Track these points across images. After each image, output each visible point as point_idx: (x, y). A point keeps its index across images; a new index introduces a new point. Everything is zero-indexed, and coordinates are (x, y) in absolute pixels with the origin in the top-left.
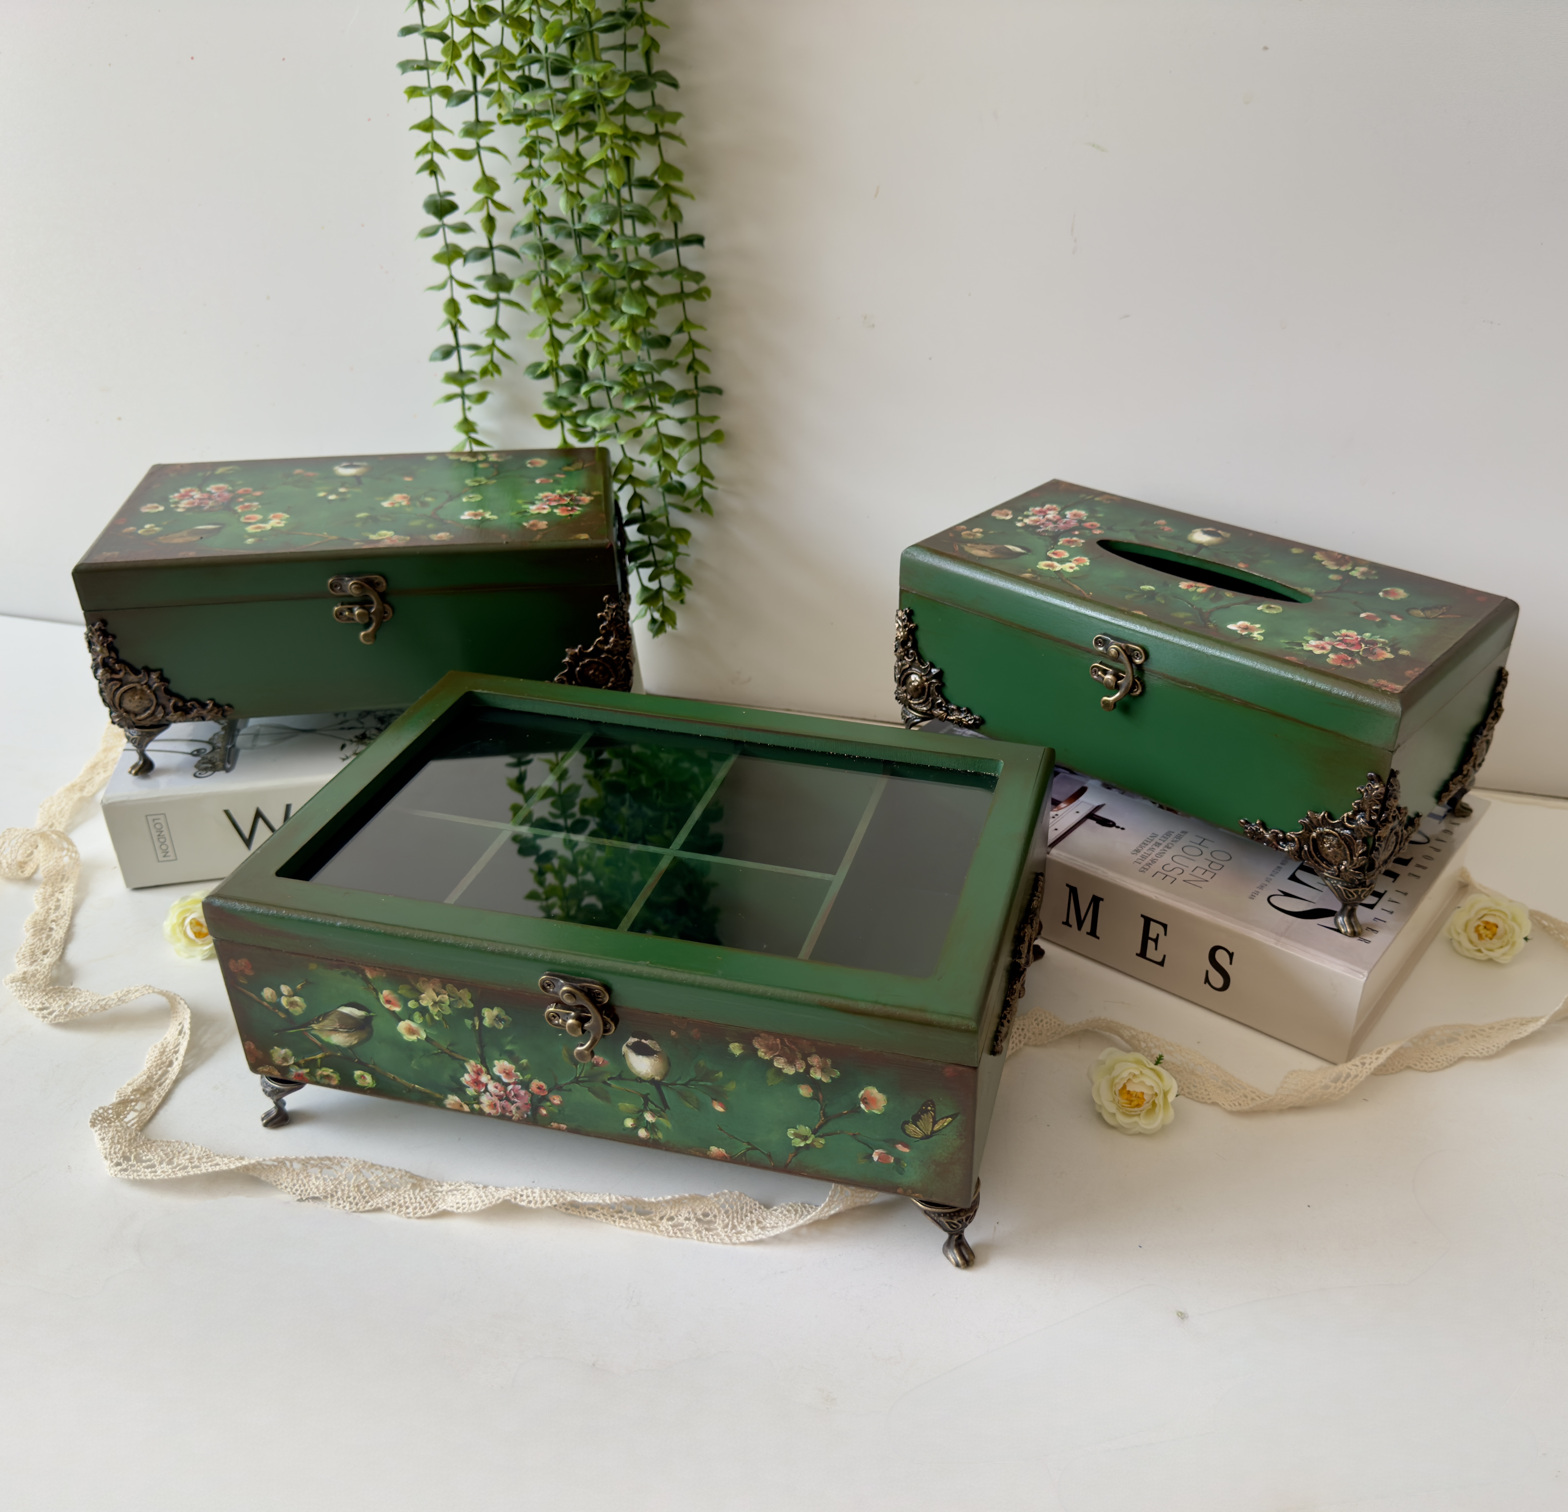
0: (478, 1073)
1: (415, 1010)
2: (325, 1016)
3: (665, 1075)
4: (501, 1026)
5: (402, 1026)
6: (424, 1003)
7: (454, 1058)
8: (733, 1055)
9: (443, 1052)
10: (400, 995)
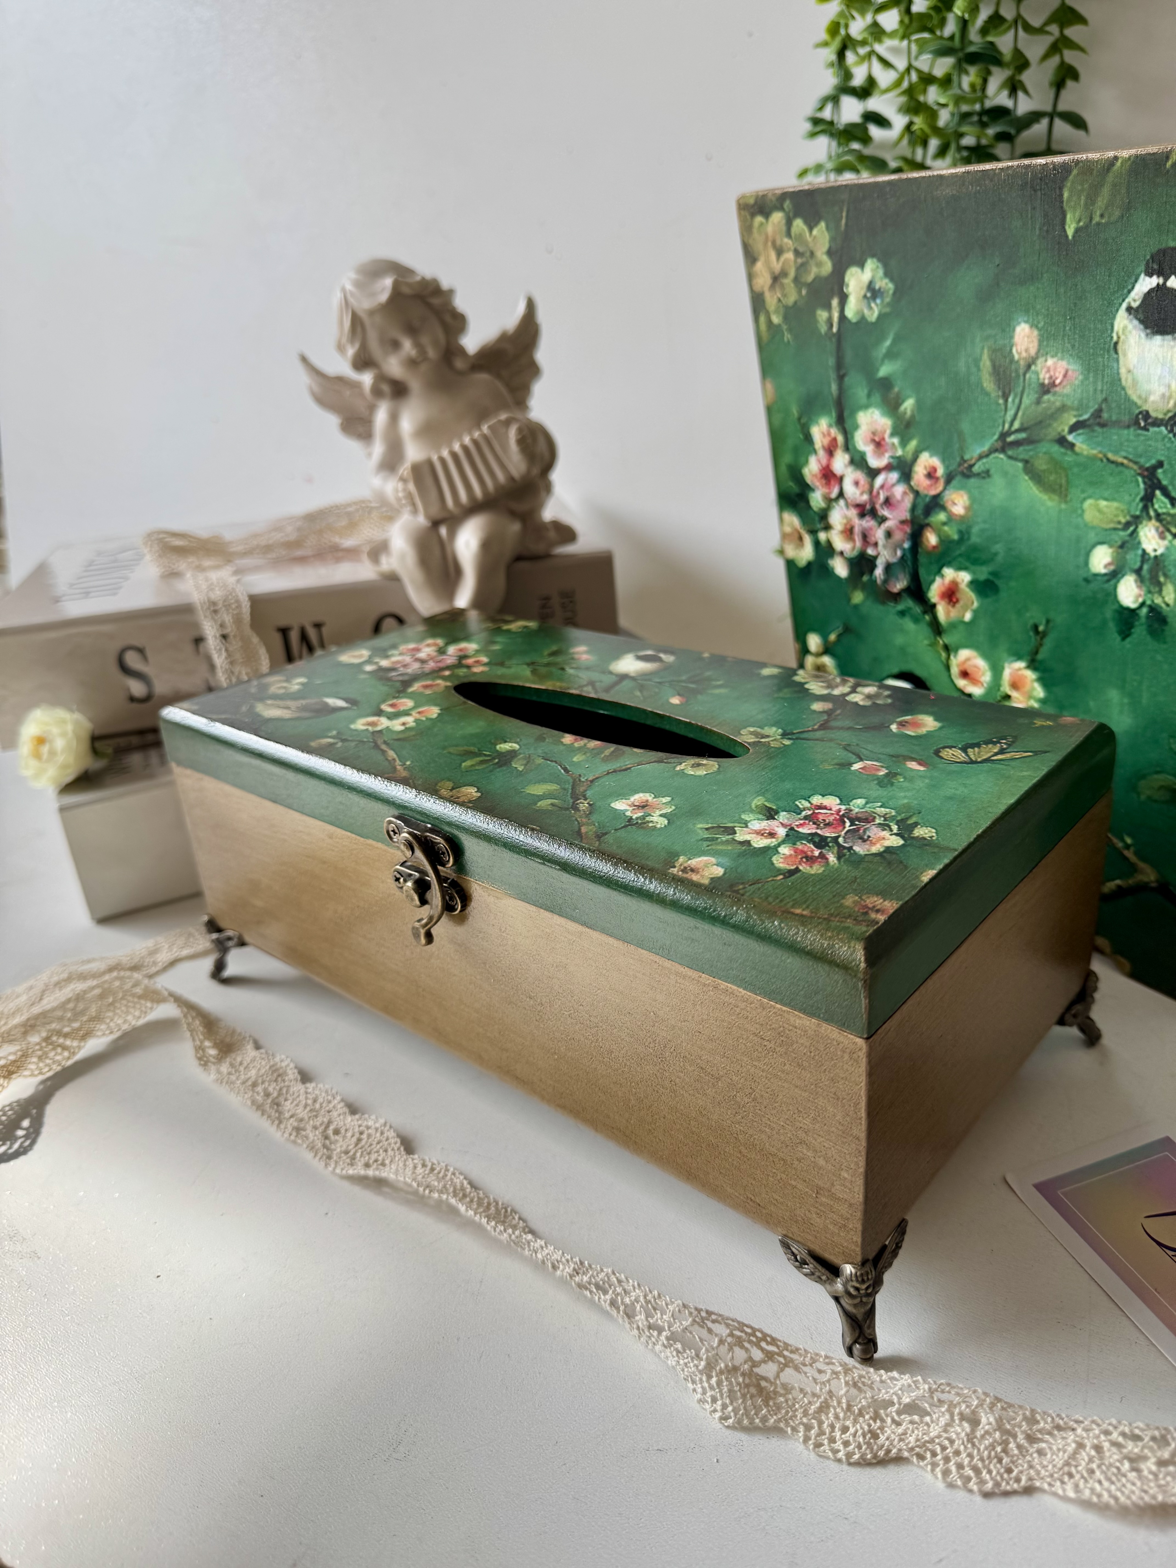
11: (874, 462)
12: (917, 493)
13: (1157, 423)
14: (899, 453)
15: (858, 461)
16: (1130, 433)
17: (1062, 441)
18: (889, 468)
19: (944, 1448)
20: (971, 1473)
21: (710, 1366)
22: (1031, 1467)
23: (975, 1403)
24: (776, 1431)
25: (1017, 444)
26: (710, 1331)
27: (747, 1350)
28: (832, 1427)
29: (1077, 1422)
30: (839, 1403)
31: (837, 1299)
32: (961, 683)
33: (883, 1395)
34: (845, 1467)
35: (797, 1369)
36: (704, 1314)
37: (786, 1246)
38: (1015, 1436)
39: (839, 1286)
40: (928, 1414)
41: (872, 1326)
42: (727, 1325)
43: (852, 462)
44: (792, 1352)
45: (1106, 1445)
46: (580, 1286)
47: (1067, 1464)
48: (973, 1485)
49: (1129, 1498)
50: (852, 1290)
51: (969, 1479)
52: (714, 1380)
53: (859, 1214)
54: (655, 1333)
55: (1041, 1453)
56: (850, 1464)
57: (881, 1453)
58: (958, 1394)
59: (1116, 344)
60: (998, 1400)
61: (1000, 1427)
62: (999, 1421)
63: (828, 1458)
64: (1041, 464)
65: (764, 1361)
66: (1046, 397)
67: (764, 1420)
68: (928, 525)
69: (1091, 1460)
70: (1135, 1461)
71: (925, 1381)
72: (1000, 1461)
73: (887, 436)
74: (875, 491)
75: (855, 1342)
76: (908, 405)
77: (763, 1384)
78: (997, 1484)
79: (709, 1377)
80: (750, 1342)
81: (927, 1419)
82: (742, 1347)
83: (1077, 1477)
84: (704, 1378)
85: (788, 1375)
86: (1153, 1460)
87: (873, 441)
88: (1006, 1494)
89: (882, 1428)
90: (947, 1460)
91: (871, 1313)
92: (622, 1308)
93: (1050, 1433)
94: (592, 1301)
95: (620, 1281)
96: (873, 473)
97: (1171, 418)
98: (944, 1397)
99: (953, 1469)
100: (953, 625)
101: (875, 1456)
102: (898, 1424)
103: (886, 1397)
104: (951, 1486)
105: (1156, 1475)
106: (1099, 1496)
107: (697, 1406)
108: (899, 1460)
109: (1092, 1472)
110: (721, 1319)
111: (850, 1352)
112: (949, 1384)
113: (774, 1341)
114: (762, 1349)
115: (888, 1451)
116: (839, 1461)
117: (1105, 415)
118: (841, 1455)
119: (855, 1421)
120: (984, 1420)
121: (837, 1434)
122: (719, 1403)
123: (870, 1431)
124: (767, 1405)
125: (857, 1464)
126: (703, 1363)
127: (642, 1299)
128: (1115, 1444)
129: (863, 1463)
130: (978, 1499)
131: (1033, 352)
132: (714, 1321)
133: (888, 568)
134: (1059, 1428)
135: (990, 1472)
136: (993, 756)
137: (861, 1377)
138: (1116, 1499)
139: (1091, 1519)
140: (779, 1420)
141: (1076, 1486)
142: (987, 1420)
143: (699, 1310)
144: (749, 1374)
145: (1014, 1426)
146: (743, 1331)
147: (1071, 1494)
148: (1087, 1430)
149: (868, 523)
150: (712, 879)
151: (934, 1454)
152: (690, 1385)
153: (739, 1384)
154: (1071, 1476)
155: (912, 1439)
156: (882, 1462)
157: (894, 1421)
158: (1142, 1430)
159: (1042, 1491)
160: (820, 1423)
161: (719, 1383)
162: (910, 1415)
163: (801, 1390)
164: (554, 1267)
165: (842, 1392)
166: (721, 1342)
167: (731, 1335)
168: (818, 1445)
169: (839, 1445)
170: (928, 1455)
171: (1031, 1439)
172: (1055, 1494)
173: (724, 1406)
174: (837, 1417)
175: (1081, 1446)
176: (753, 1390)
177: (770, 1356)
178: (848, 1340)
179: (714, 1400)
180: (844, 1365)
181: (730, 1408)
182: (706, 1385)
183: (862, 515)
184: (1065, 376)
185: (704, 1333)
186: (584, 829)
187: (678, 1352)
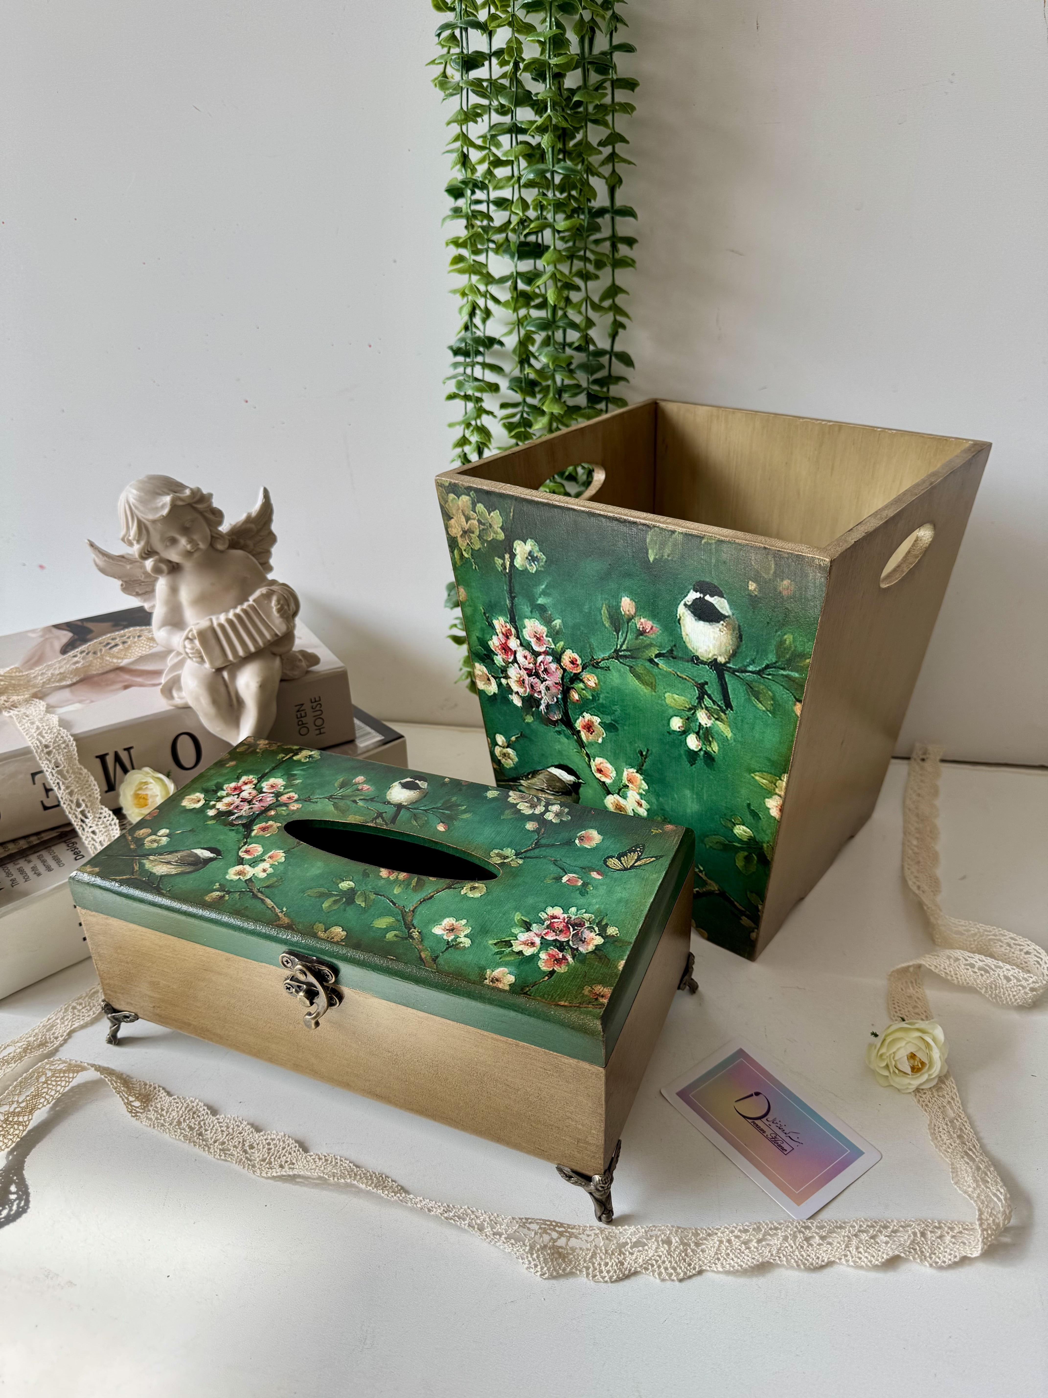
11: (537, 648)
12: (565, 670)
13: (703, 663)
14: (553, 646)
15: (526, 645)
16: (689, 665)
17: (651, 661)
18: (546, 653)
19: (657, 1261)
20: (672, 1271)
21: (532, 1248)
22: (700, 1260)
23: (668, 1232)
24: (571, 1274)
25: (625, 657)
26: (529, 1229)
27: (550, 1234)
28: (600, 1264)
29: (717, 1229)
30: (601, 1250)
31: (591, 1194)
32: (598, 775)
33: (622, 1240)
34: (610, 1284)
35: (576, 1237)
36: (524, 1220)
37: (560, 1170)
38: (689, 1245)
39: (592, 1187)
40: (647, 1245)
41: (610, 1203)
42: (537, 1223)
43: (521, 645)
44: (572, 1229)
45: (733, 1238)
46: (446, 1218)
47: (716, 1254)
48: (674, 1277)
49: (747, 1264)
50: (600, 1189)
51: (672, 1274)
52: (535, 1256)
53: (602, 1150)
54: (498, 1237)
55: (703, 1251)
56: (612, 1282)
57: (627, 1272)
58: (659, 1230)
59: (679, 620)
60: (679, 1228)
61: (682, 1243)
62: (681, 1239)
63: (600, 1282)
64: (639, 670)
65: (559, 1238)
66: (641, 637)
67: (564, 1270)
68: (573, 688)
69: (727, 1249)
70: (746, 1243)
71: (642, 1228)
72: (685, 1261)
73: (544, 636)
74: (538, 664)
75: (603, 1213)
76: (557, 623)
77: (560, 1250)
78: (685, 1273)
79: (532, 1254)
80: (550, 1229)
81: (646, 1247)
82: (547, 1233)
83: (722, 1259)
84: (529, 1256)
85: (573, 1242)
86: (755, 1241)
87: (535, 636)
88: (690, 1277)
89: (624, 1259)
90: (659, 1267)
91: (609, 1197)
92: (476, 1226)
93: (705, 1239)
94: (456, 1225)
95: (473, 1212)
96: (536, 654)
97: (711, 662)
98: (652, 1233)
99: (663, 1271)
100: (591, 744)
101: (624, 1275)
102: (632, 1254)
103: (624, 1241)
104: (663, 1280)
105: (757, 1248)
106: (733, 1267)
107: (526, 1271)
108: (636, 1273)
109: (728, 1254)
110: (534, 1221)
111: (600, 1219)
112: (654, 1226)
113: (562, 1225)
114: (557, 1232)
115: (630, 1270)
116: (606, 1282)
117: (675, 653)
118: (607, 1279)
119: (611, 1258)
120: (674, 1241)
121: (603, 1268)
122: (539, 1267)
123: (619, 1262)
124: (564, 1262)
125: (616, 1281)
126: (528, 1248)
127: (487, 1219)
128: (737, 1237)
129: (619, 1280)
130: (677, 1283)
131: (633, 613)
132: (530, 1223)
133: (548, 706)
134: (709, 1235)
135: (681, 1268)
136: (636, 862)
137: (609, 1233)
138: (741, 1266)
139: (730, 1279)
140: (572, 1268)
141: (722, 1264)
142: (675, 1240)
143: (521, 1219)
144: (553, 1247)
145: (688, 1240)
146: (546, 1224)
147: (721, 1269)
148: (723, 1233)
149: (534, 680)
150: (510, 985)
151: (653, 1266)
152: (520, 1260)
153: (548, 1254)
154: (719, 1259)
155: (641, 1261)
156: (627, 1277)
157: (630, 1253)
158: (748, 1226)
159: (707, 1271)
160: (593, 1264)
161: (538, 1257)
162: (637, 1247)
163: (581, 1249)
164: (429, 1210)
165: (601, 1244)
166: (536, 1233)
167: (540, 1228)
168: (594, 1276)
169: (605, 1274)
170: (650, 1267)
171: (697, 1245)
172: (713, 1271)
173: (542, 1268)
174: (601, 1259)
175: (721, 1242)
176: (556, 1256)
177: (561, 1234)
178: (599, 1214)
179: (536, 1266)
180: (600, 1229)
181: (545, 1269)
182: (530, 1259)
183: (530, 675)
184: (652, 628)
185: (526, 1231)
186: (423, 955)
187: (512, 1244)
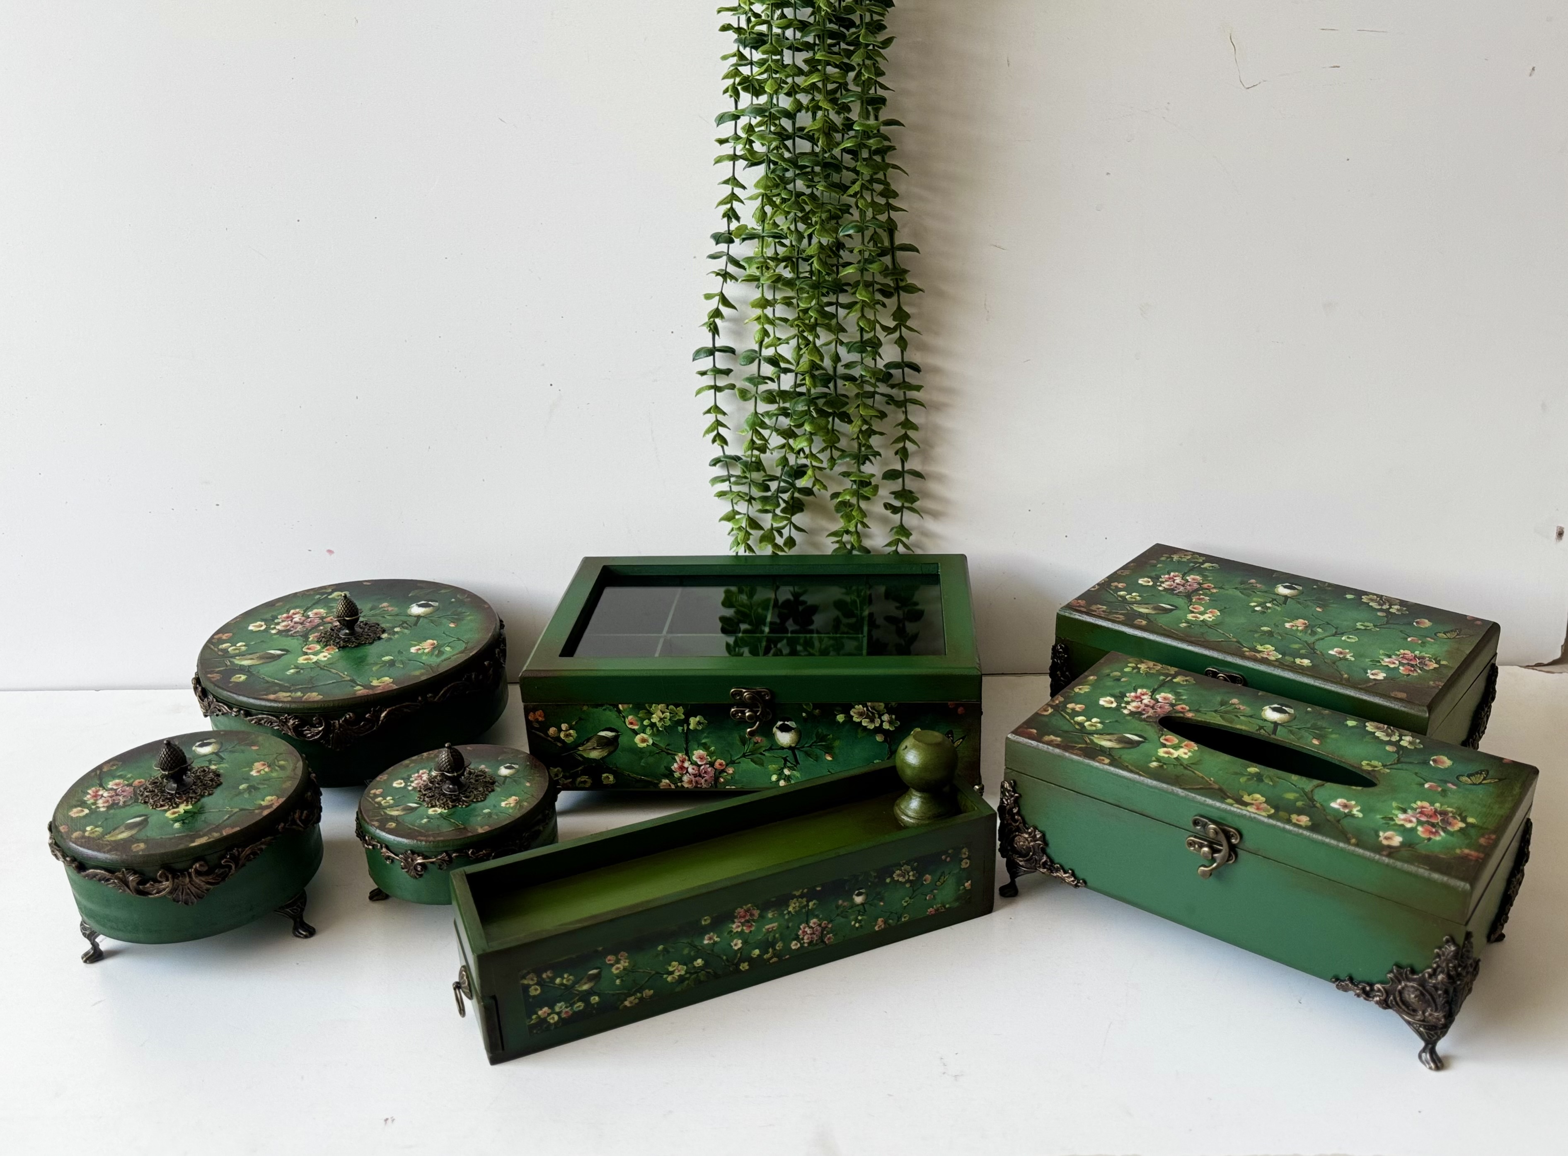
0: (683, 762)
1: (647, 726)
2: (588, 740)
3: (798, 743)
4: (700, 728)
5: (637, 739)
6: (653, 720)
7: (668, 754)
8: (839, 722)
9: (662, 751)
10: (640, 717)
